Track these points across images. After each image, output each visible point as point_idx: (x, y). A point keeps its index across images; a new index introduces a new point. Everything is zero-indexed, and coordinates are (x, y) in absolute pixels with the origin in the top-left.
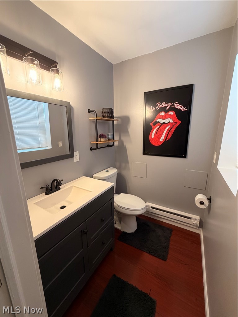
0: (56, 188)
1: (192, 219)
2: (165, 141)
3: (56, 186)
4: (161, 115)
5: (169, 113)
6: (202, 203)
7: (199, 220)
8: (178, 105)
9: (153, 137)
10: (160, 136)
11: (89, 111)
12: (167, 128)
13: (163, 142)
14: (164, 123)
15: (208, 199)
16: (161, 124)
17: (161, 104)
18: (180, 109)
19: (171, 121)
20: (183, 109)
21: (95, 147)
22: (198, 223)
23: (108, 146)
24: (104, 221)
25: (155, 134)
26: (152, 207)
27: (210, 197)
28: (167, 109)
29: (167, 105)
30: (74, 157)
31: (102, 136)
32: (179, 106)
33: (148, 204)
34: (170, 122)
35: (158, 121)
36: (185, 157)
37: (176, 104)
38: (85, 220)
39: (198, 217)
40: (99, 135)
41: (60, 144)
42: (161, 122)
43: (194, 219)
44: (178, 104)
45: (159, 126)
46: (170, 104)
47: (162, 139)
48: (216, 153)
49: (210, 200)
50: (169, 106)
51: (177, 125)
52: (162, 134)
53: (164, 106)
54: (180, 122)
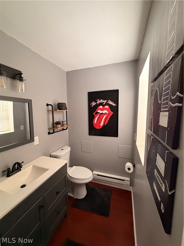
1: (125, 180)
2: (104, 126)
3: (17, 168)
4: (100, 108)
5: (106, 107)
6: (129, 169)
7: (129, 181)
8: (111, 102)
9: (95, 122)
10: (100, 122)
11: (48, 105)
12: (105, 117)
13: (102, 126)
14: (102, 113)
15: (133, 166)
16: (100, 114)
17: (100, 101)
18: (112, 104)
19: (107, 112)
20: (114, 105)
21: (52, 131)
22: (129, 183)
23: (63, 129)
24: (59, 192)
25: (97, 121)
26: (98, 175)
27: (134, 164)
28: (104, 104)
29: (104, 101)
30: (34, 141)
31: (58, 123)
32: (111, 103)
33: (94, 172)
34: (106, 113)
35: (98, 111)
36: (117, 136)
37: (109, 101)
38: (43, 196)
39: (128, 179)
40: (55, 122)
41: (22, 128)
42: (101, 113)
43: (127, 181)
44: (110, 101)
46: (106, 101)
47: (102, 124)
48: (135, 134)
50: (105, 102)
51: (111, 115)
52: (101, 121)
54: (113, 113)
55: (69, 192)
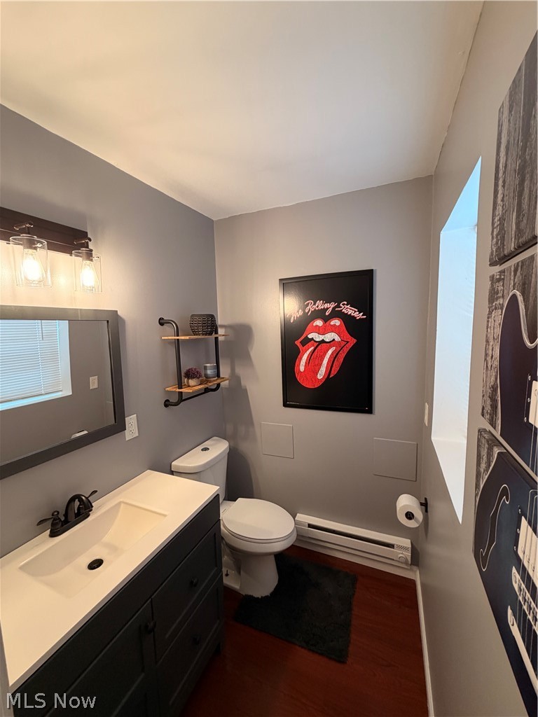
0: (78, 515)
1: (395, 546)
2: (328, 379)
3: (79, 509)
4: (317, 326)
5: (332, 323)
6: (410, 516)
7: (410, 549)
8: (348, 307)
9: (302, 368)
10: (317, 368)
11: (162, 322)
12: (330, 352)
13: (323, 381)
14: (323, 341)
15: (421, 504)
16: (316, 344)
17: (315, 304)
18: (352, 314)
19: (337, 338)
20: (358, 315)
21: (174, 399)
22: (408, 554)
23: (207, 390)
25: (306, 363)
26: (310, 526)
27: (426, 499)
28: (327, 314)
29: (326, 306)
30: (124, 429)
31: (190, 374)
32: (349, 310)
33: (301, 517)
34: (334, 340)
35: (310, 336)
36: (370, 411)
37: (343, 304)
38: (150, 597)
39: (406, 543)
40: (183, 371)
41: (94, 383)
42: (317, 340)
43: (400, 547)
44: (347, 305)
45: (312, 348)
46: (332, 305)
47: (321, 374)
48: (427, 406)
49: (425, 505)
50: (331, 309)
51: (350, 346)
52: (321, 365)
53: (320, 307)
54: (355, 341)
55: (227, 575)
